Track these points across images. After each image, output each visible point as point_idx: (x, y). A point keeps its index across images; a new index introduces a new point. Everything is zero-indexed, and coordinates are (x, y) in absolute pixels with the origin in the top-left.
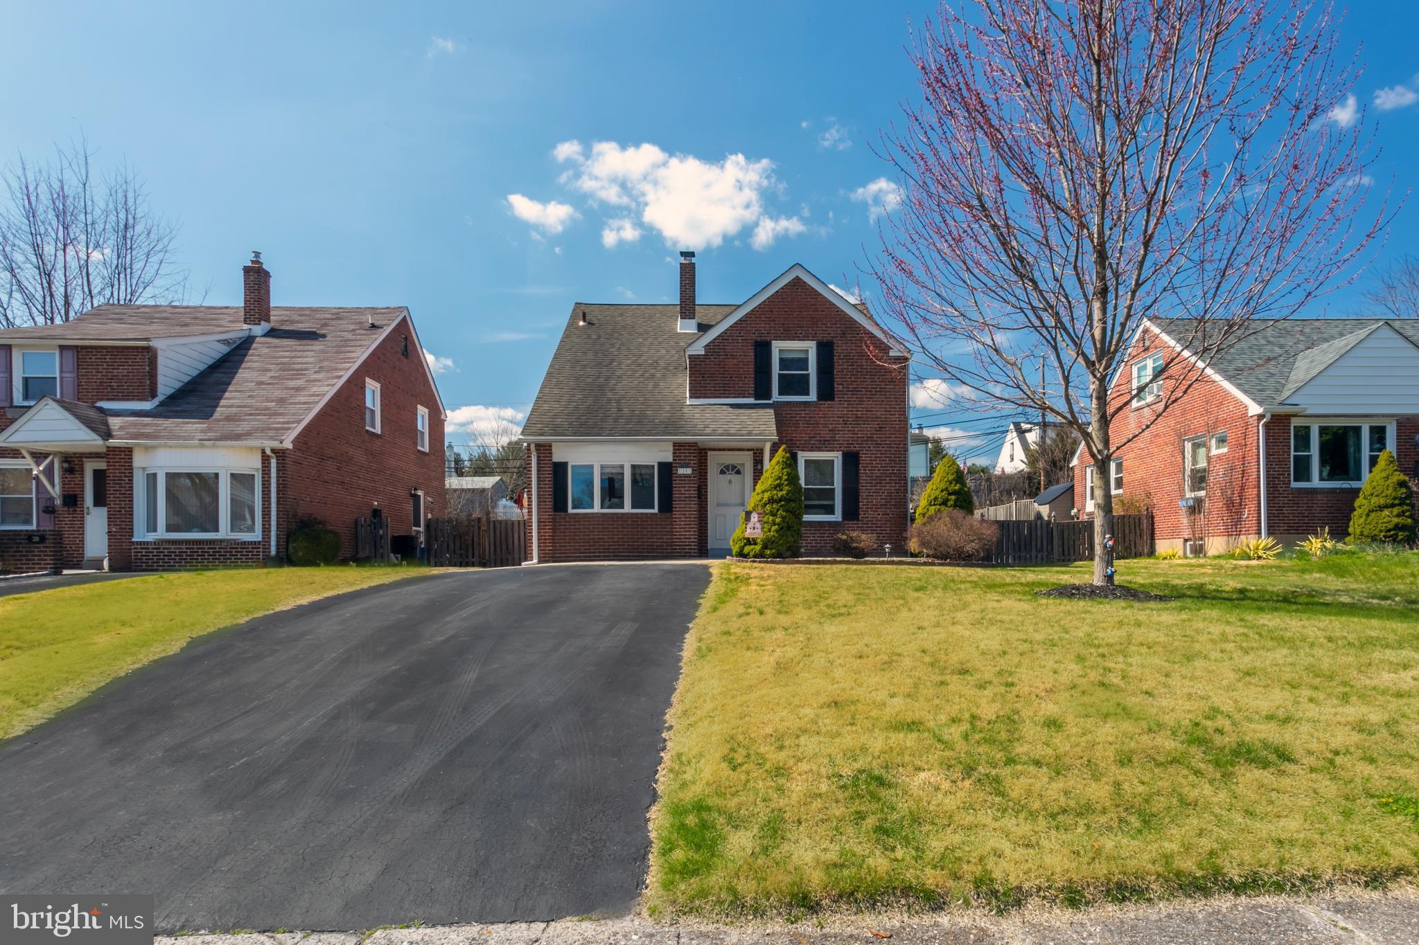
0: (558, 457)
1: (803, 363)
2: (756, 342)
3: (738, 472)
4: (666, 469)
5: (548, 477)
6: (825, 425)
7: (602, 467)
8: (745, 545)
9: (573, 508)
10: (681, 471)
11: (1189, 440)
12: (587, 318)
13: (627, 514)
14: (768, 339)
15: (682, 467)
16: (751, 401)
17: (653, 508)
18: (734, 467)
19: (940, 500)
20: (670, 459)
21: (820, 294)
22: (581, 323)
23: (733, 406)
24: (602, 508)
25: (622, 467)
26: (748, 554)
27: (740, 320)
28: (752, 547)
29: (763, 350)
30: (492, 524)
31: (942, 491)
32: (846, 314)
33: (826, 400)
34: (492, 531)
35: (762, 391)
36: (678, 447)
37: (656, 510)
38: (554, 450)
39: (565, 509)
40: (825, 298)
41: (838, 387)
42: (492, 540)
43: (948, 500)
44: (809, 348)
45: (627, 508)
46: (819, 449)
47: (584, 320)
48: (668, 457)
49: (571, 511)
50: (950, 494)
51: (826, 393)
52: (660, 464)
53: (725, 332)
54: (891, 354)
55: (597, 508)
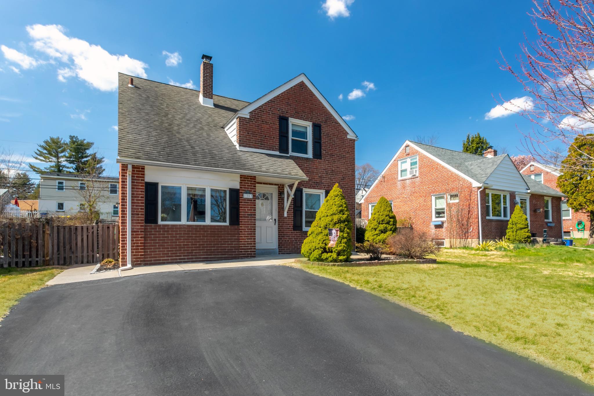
0: (150, 176)
1: (304, 135)
2: (280, 116)
3: (267, 199)
4: (235, 194)
5: (141, 194)
6: (317, 174)
7: (189, 189)
8: (322, 253)
9: (162, 220)
10: (246, 196)
11: (434, 196)
12: (134, 84)
13: (208, 226)
14: (287, 116)
15: (246, 193)
16: (277, 153)
17: (225, 222)
18: (264, 195)
19: (385, 221)
20: (238, 187)
21: (314, 95)
22: (130, 85)
23: (268, 155)
24: (188, 221)
25: (204, 190)
26: (327, 259)
27: (271, 100)
28: (329, 254)
29: (283, 121)
30: (55, 229)
31: (386, 216)
32: (327, 110)
33: (317, 159)
34: (55, 234)
35: (283, 149)
36: (243, 178)
37: (227, 224)
38: (146, 172)
39: (155, 221)
40: (316, 97)
41: (323, 152)
42: (55, 241)
43: (390, 221)
44: (308, 126)
45: (208, 222)
46: (314, 188)
47: (132, 84)
48: (236, 185)
49: (160, 222)
50: (390, 218)
51: (317, 154)
52: (231, 190)
53: (261, 106)
54: (348, 137)
55: (184, 221)
